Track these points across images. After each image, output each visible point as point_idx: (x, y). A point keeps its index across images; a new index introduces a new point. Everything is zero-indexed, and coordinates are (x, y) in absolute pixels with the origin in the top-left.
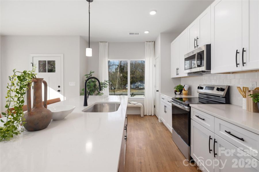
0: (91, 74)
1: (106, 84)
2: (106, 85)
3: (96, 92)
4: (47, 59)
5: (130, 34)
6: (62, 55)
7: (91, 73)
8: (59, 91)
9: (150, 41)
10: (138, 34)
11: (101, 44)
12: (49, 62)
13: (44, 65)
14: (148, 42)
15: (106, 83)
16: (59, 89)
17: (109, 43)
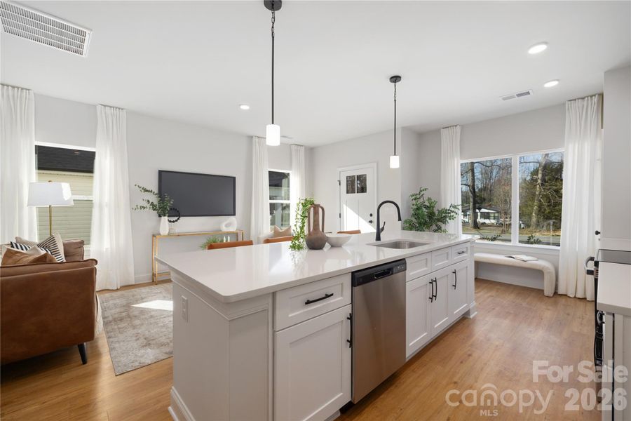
0: (422, 193)
1: (453, 212)
2: (452, 214)
3: (434, 227)
4: (356, 173)
5: (504, 99)
6: (375, 164)
7: (421, 191)
8: (371, 222)
9: (582, 96)
10: (528, 93)
11: (444, 132)
12: (359, 177)
13: (353, 182)
14: (575, 100)
15: (453, 209)
16: (371, 219)
17: (463, 127)
